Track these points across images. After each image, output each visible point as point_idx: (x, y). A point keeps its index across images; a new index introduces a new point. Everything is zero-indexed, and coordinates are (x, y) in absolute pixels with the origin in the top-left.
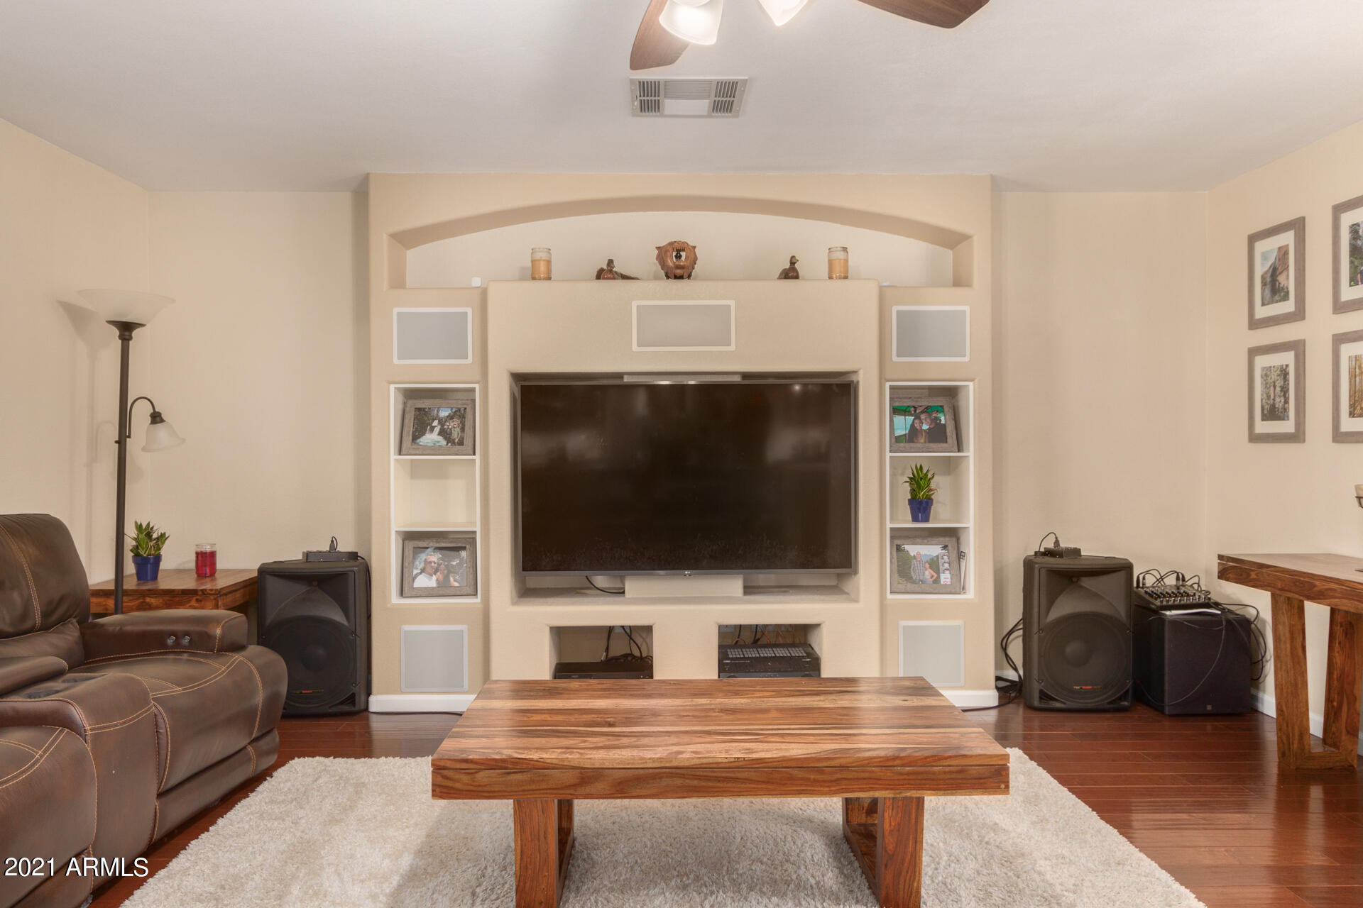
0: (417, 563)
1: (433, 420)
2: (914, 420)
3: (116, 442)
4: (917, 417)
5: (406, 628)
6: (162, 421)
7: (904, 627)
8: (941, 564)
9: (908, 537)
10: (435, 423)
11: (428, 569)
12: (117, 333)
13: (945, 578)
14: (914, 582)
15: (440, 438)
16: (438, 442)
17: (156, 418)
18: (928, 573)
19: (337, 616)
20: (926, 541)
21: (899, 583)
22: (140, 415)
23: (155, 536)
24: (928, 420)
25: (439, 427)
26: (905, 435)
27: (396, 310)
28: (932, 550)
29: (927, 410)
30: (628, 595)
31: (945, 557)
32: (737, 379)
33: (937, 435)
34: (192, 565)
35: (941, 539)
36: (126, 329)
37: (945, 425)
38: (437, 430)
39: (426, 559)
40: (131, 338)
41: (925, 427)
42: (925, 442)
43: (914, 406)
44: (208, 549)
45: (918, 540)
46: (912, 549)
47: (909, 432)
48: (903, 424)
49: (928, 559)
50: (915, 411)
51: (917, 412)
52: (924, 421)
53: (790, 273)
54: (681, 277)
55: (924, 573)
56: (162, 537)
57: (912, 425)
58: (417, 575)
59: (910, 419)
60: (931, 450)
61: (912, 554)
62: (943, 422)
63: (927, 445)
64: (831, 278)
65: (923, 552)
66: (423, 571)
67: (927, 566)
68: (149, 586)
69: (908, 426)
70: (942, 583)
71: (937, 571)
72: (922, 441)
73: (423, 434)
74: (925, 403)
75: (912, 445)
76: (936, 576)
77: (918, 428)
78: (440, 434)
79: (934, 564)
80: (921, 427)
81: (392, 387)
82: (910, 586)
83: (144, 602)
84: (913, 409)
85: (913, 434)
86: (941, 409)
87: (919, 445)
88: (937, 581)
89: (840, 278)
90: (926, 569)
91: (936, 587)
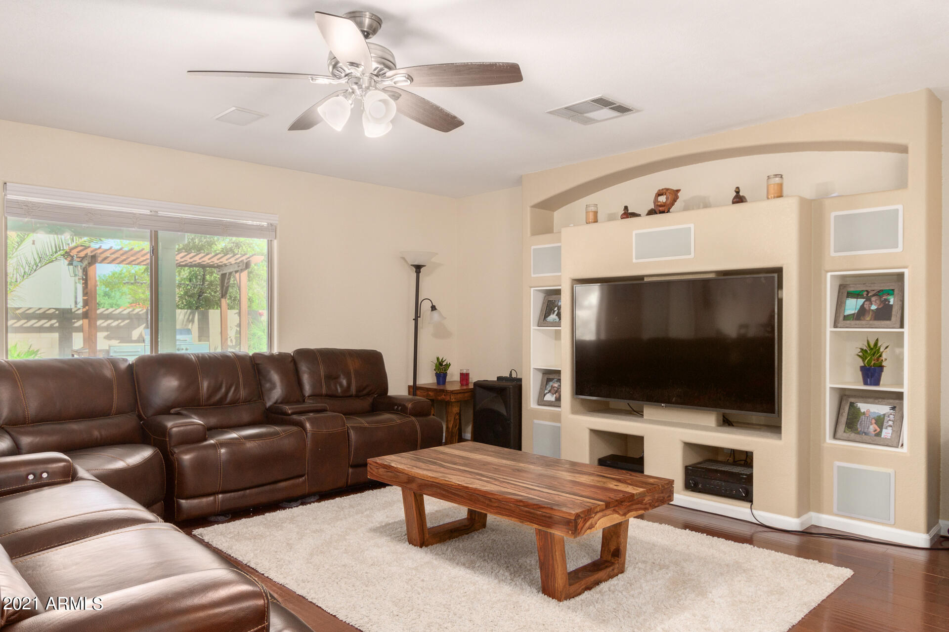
0: (548, 387)
1: (555, 307)
2: (865, 302)
3: (414, 319)
4: (868, 299)
5: (536, 421)
6: (436, 309)
7: (839, 467)
8: (885, 421)
9: (862, 397)
10: (556, 309)
11: (552, 391)
12: (415, 270)
13: (887, 433)
14: (859, 433)
15: (557, 317)
16: (555, 319)
17: (433, 308)
18: (873, 428)
19: (503, 411)
20: (877, 401)
21: (845, 432)
22: (426, 306)
23: (444, 364)
24: (878, 302)
25: (557, 311)
26: (854, 314)
27: (533, 247)
28: (882, 409)
29: (879, 294)
30: (645, 417)
31: (892, 417)
32: (712, 276)
33: (884, 314)
34: (459, 380)
35: (891, 401)
36: (418, 268)
37: (892, 305)
38: (556, 313)
39: (552, 386)
40: (420, 272)
41: (874, 307)
42: (871, 320)
43: (867, 291)
44: (465, 372)
45: (870, 400)
46: (863, 407)
47: (858, 311)
48: (852, 306)
49: (875, 416)
50: (867, 295)
51: (869, 295)
52: (873, 303)
53: (739, 199)
54: (663, 212)
55: (869, 427)
56: (448, 366)
57: (862, 306)
58: (547, 393)
59: (861, 301)
60: (873, 326)
61: (862, 411)
62: (891, 303)
63: (871, 322)
64: (768, 198)
65: (872, 410)
66: (550, 391)
67: (874, 421)
68: (441, 387)
69: (858, 307)
70: (882, 436)
71: (881, 427)
72: (868, 319)
73: (549, 315)
74: (877, 288)
75: (858, 322)
76: (879, 430)
77: (867, 308)
78: (557, 315)
79: (880, 421)
80: (870, 307)
81: (532, 289)
82: (853, 435)
83: (428, 394)
84: (866, 293)
85: (861, 314)
86: (891, 292)
87: (863, 322)
88: (878, 434)
89: (774, 198)
90: (872, 424)
91: (877, 438)
